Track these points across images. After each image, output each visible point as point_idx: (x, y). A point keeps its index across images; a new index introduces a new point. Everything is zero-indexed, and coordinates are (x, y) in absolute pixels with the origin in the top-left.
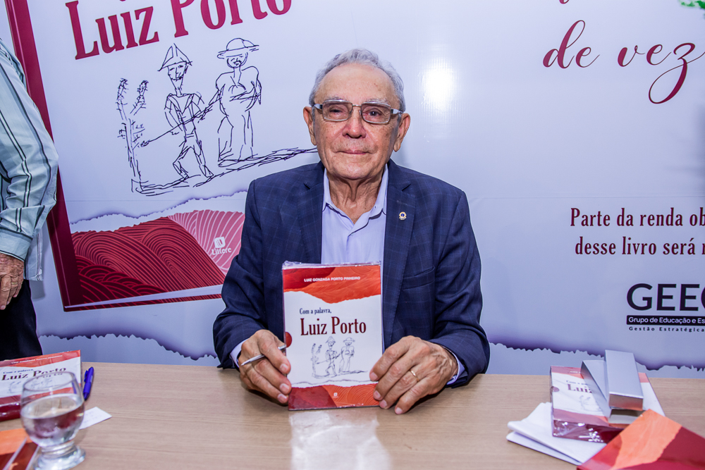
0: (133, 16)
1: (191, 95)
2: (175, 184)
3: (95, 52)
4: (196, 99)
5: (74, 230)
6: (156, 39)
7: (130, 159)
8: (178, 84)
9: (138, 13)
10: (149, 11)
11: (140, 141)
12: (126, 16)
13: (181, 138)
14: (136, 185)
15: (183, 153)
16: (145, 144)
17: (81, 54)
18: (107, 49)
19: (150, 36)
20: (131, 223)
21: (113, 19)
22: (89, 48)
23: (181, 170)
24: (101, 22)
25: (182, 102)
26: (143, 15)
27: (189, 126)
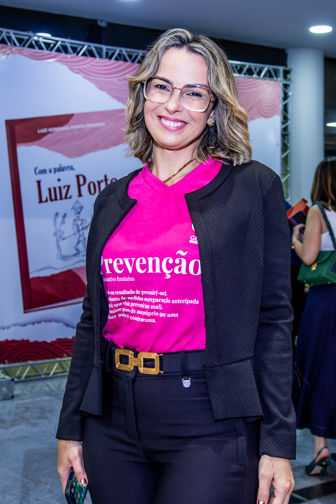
0: (62, 188)
1: (82, 220)
2: (75, 255)
3: (46, 201)
4: (84, 222)
5: (31, 276)
6: (71, 197)
7: (58, 245)
8: (78, 215)
9: (64, 187)
10: (69, 187)
11: (62, 238)
12: (60, 188)
13: (78, 236)
14: (59, 256)
15: (78, 242)
16: (64, 239)
17: (41, 201)
18: (51, 200)
19: (68, 196)
20: (56, 272)
21: (55, 189)
22: (44, 199)
23: (77, 249)
24: (50, 190)
25: (79, 222)
26: (66, 188)
27: (81, 232)
